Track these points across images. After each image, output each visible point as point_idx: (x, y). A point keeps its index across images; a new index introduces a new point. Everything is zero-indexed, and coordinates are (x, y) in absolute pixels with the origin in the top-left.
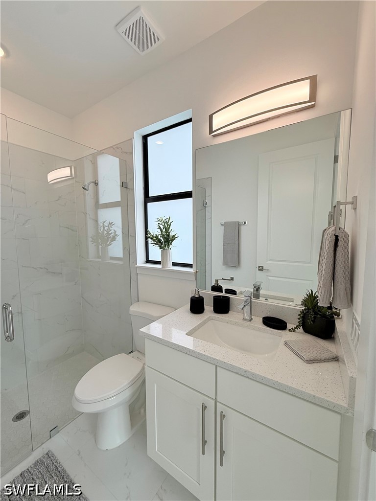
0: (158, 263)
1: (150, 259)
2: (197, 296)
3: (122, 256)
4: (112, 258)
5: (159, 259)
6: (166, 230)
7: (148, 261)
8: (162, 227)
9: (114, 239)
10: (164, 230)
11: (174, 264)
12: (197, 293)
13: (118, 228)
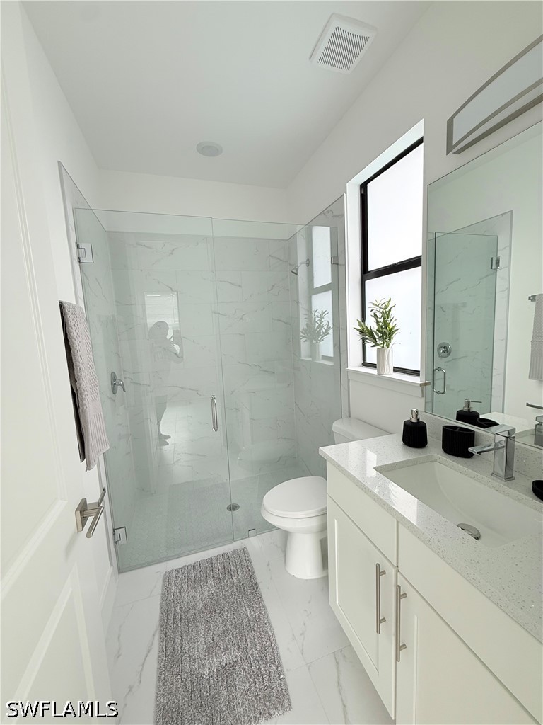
0: (373, 366)
1: (367, 361)
2: (414, 420)
3: (332, 355)
4: (324, 358)
5: (374, 361)
6: (384, 319)
7: (365, 364)
8: (379, 315)
9: (326, 333)
10: (382, 320)
11: (396, 369)
12: (414, 417)
13: (328, 319)
